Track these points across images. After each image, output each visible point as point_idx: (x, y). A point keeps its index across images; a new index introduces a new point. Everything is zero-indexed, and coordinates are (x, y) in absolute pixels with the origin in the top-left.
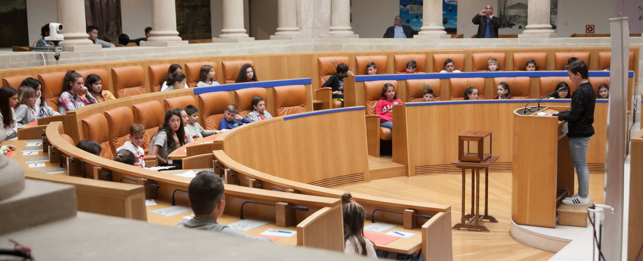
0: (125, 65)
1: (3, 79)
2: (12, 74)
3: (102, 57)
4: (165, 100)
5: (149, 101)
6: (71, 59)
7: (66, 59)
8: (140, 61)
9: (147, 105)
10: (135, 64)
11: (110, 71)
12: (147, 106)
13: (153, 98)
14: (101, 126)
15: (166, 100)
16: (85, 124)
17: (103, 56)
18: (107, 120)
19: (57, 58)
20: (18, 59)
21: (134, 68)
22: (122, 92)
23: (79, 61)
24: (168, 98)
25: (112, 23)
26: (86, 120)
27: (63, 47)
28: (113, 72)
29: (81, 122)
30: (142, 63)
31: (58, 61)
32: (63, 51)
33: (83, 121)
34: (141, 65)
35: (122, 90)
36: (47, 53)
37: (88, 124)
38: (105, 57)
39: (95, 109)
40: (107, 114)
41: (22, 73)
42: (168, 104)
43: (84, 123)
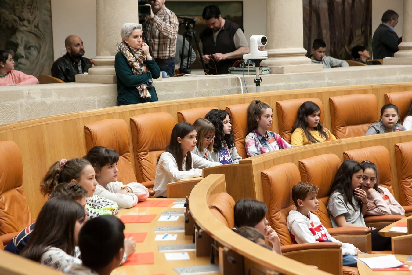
0: (349, 92)
1: (178, 113)
2: (191, 105)
3: (322, 82)
4: (396, 146)
5: (370, 146)
6: (278, 84)
7: (272, 85)
8: (372, 86)
9: (367, 152)
10: (365, 91)
11: (328, 101)
12: (366, 154)
13: (377, 142)
14: (289, 180)
15: (397, 144)
16: (265, 178)
17: (324, 80)
18: (301, 172)
19: (258, 83)
20: (207, 85)
21: (362, 97)
22: (342, 131)
23: (290, 87)
24: (401, 142)
25: (358, 32)
26: (267, 172)
27: (270, 68)
28: (331, 102)
29: (260, 174)
30: (375, 90)
31: (258, 87)
32: (271, 73)
33: (262, 173)
34: (373, 93)
35: (343, 129)
36: (245, 76)
37: (270, 178)
38: (327, 80)
39: (284, 156)
40: (302, 163)
41: (205, 104)
42: (400, 150)
43: (264, 176)
